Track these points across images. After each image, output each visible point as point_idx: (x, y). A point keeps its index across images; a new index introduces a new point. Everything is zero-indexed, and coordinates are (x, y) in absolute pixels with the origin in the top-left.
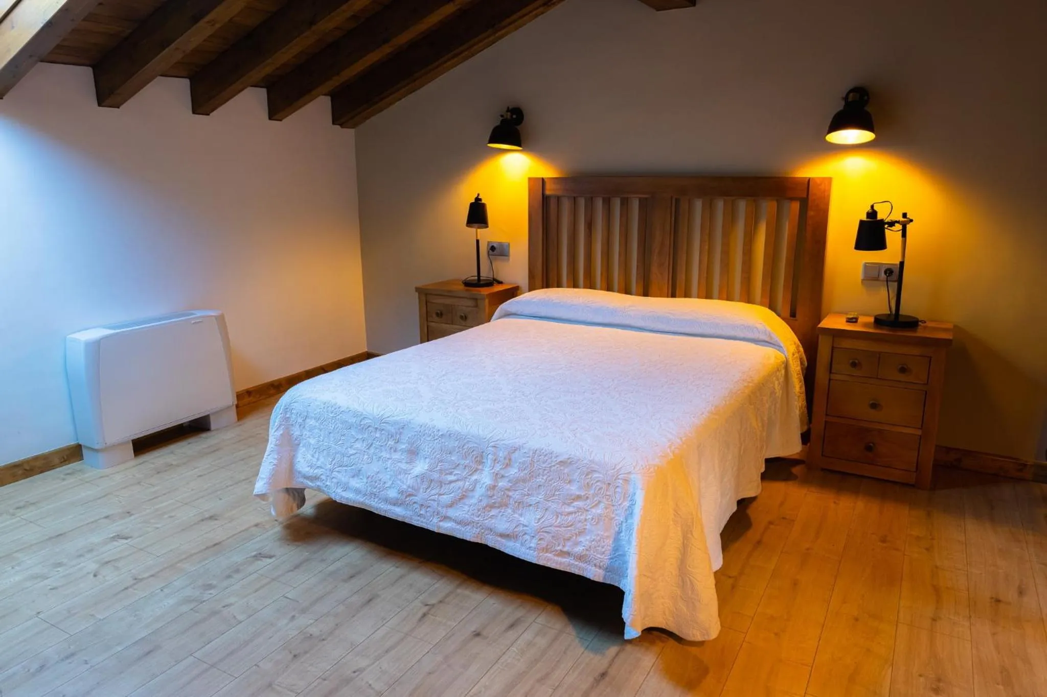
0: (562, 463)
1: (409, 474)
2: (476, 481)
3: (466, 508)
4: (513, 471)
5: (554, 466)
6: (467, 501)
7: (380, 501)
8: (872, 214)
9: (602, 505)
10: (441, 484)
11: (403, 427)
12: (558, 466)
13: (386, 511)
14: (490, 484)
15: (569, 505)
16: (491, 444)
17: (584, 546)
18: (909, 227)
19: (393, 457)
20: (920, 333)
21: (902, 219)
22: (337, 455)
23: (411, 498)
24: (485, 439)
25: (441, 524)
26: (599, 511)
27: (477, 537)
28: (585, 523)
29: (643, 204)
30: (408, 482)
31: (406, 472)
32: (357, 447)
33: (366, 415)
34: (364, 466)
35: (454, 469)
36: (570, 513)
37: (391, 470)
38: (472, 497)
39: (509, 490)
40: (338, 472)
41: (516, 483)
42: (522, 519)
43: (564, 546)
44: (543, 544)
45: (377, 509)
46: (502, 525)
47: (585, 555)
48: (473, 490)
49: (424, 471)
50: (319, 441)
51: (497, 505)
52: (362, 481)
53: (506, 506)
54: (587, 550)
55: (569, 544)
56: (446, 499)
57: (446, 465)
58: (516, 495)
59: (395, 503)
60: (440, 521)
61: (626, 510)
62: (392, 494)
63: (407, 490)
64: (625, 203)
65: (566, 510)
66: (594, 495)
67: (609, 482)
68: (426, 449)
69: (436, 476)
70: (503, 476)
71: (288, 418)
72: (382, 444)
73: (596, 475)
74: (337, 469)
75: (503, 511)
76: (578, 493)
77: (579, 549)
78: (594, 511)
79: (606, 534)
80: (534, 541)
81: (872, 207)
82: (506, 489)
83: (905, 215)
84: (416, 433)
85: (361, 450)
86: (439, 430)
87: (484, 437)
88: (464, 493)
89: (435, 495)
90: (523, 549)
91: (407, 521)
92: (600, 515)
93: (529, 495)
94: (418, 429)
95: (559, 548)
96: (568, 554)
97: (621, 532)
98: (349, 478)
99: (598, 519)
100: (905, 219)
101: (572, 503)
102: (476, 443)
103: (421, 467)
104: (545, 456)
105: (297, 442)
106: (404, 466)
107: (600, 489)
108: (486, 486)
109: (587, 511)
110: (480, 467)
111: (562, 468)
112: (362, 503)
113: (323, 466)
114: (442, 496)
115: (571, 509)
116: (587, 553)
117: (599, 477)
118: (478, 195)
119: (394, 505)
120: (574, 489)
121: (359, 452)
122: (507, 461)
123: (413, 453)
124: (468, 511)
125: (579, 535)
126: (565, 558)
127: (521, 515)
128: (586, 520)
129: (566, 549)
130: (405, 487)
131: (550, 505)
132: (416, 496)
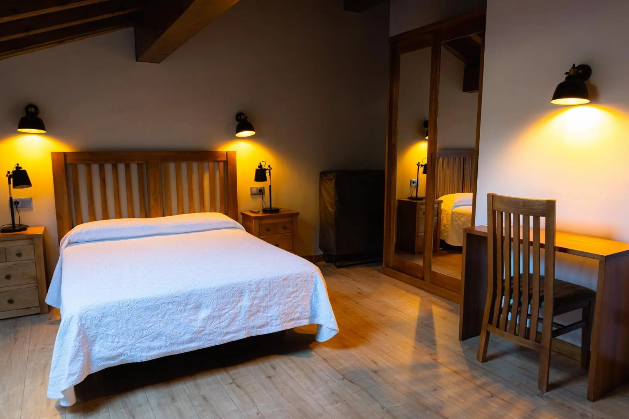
0: (284, 279)
1: (197, 320)
2: (241, 307)
3: (237, 323)
4: (261, 293)
5: (281, 282)
6: (238, 319)
7: (178, 346)
8: (260, 166)
9: (303, 291)
10: (220, 316)
11: (189, 296)
12: (282, 282)
13: (184, 349)
14: (250, 305)
15: (290, 297)
16: (246, 285)
17: (299, 312)
18: (271, 171)
19: (184, 316)
20: (280, 213)
21: (269, 168)
22: (137, 333)
23: (202, 333)
24: (242, 283)
25: (224, 338)
26: (303, 294)
27: (247, 334)
28: (298, 302)
29: (140, 166)
30: (198, 324)
31: (195, 320)
32: (154, 320)
33: (158, 297)
34: (162, 330)
35: (226, 306)
36: (291, 301)
37: (184, 323)
38: (239, 316)
39: (260, 303)
40: (139, 343)
41: (263, 298)
42: (268, 314)
43: (291, 317)
44: (282, 320)
45: (178, 351)
46: (259, 322)
47: (301, 316)
48: (240, 312)
49: (208, 315)
50: (118, 329)
51: (254, 313)
52: (162, 339)
53: (259, 312)
54: (301, 313)
55: (293, 314)
56: (224, 324)
57: (222, 306)
58: (264, 304)
59: (191, 341)
60: (223, 337)
61: (313, 289)
62: (187, 337)
63: (199, 329)
64: (127, 167)
65: (289, 300)
66: (300, 288)
67: (305, 280)
68: (207, 301)
69: (216, 314)
70: (256, 298)
71: (84, 324)
72: (174, 311)
73: (299, 279)
74: (138, 342)
75: (257, 315)
76: (293, 290)
77: (298, 315)
78: (300, 295)
79: (307, 303)
80: (278, 321)
81: (260, 163)
82: (258, 303)
83: (269, 166)
84: (198, 295)
85: (157, 321)
86: (214, 288)
87: (242, 282)
88: (235, 316)
89: (218, 324)
90: (273, 328)
91: (200, 348)
92: (304, 296)
93: (270, 301)
94: (200, 292)
95: (289, 318)
96: (293, 319)
97: (312, 299)
98: (150, 342)
99: (303, 298)
100: (270, 168)
101: (291, 296)
102: (237, 287)
103: (204, 313)
104: (276, 279)
105: (93, 339)
106: (192, 318)
107: (302, 284)
108: (248, 306)
109: (298, 296)
110: (241, 298)
111: (284, 282)
112: (165, 353)
113: (124, 344)
114: (221, 324)
115: (291, 299)
116: (301, 314)
117: (301, 280)
118: (18, 164)
119: (189, 343)
120: (291, 290)
121: (155, 323)
122: (257, 289)
123: (198, 307)
124: (239, 324)
125: (296, 309)
126: (291, 322)
127: (267, 313)
128: (298, 301)
129: (292, 318)
130: (197, 328)
131: (281, 301)
132: (205, 330)
